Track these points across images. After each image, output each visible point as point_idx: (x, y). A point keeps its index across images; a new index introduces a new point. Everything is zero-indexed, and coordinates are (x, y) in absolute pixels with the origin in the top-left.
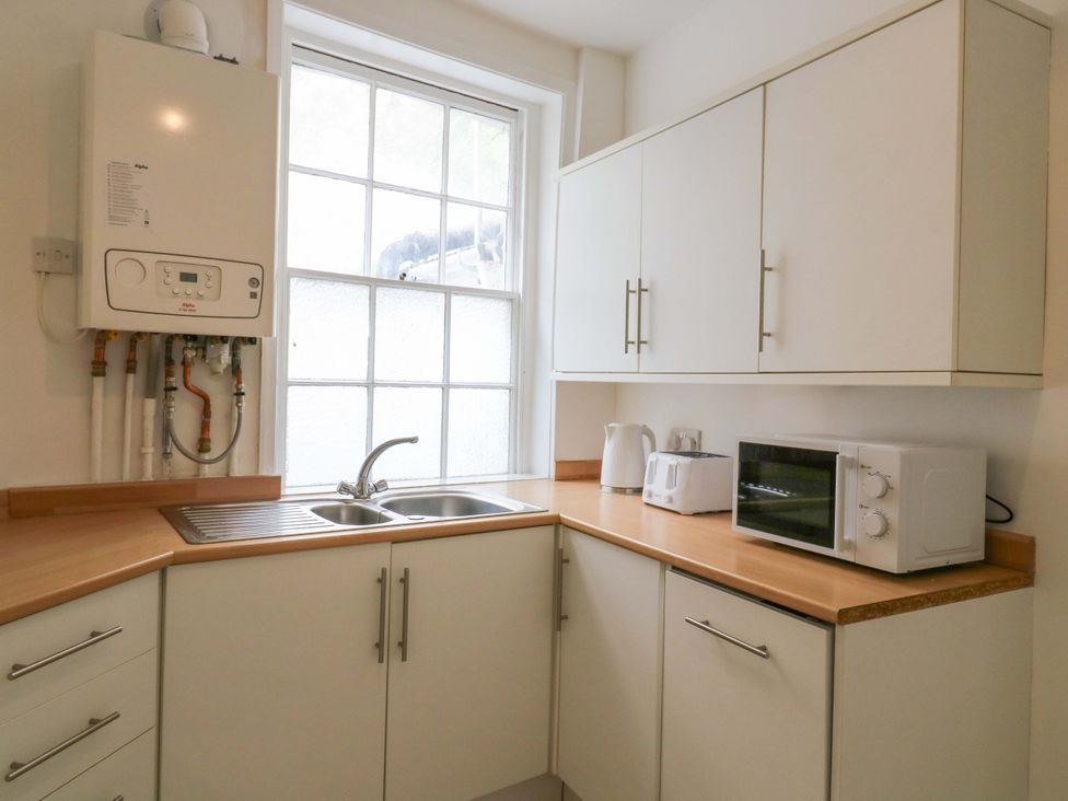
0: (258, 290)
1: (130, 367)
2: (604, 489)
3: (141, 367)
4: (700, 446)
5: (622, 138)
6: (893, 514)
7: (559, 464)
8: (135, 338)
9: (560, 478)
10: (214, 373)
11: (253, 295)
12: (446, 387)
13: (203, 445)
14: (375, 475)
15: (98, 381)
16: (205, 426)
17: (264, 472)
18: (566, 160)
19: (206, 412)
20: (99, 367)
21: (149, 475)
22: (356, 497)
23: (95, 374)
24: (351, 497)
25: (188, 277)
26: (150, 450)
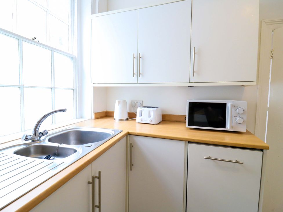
2: (116, 120)
4: (142, 105)
5: (108, 11)
6: (245, 117)
7: (96, 114)
9: (96, 118)
14: (41, 130)
18: (93, 12)
22: (33, 141)
24: (30, 141)
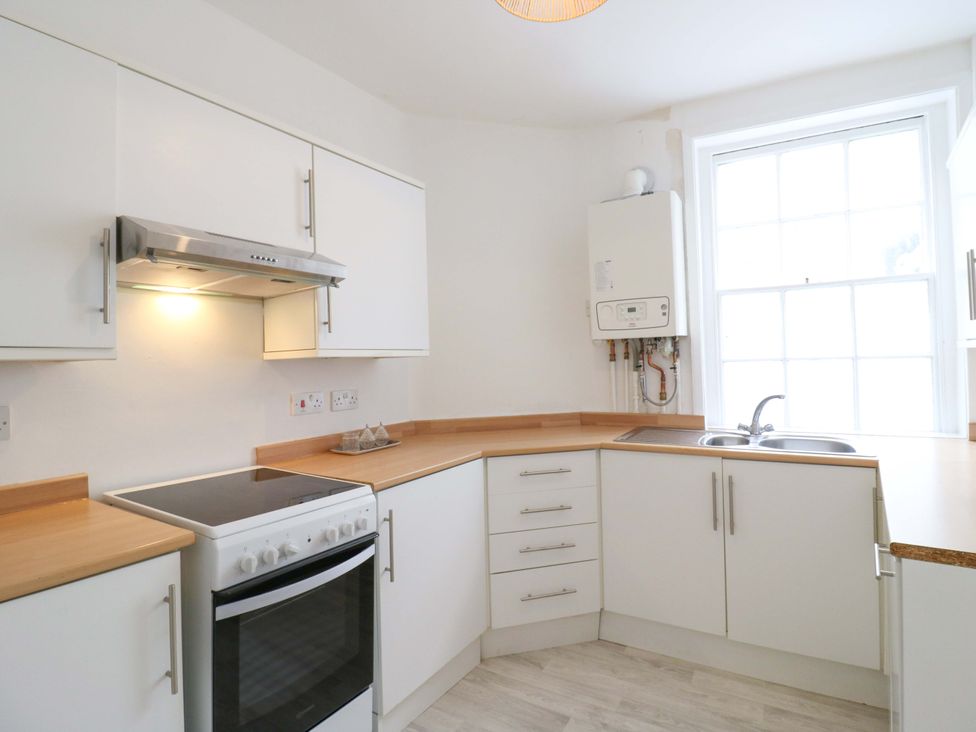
0: (666, 311)
1: (627, 357)
3: (631, 356)
8: (626, 341)
10: (664, 357)
11: (664, 314)
12: (855, 359)
13: (663, 396)
14: (763, 420)
15: (613, 363)
16: (663, 386)
17: (696, 413)
19: (663, 378)
20: (613, 357)
21: (636, 410)
23: (611, 360)
24: (747, 433)
25: (631, 310)
26: (636, 397)
